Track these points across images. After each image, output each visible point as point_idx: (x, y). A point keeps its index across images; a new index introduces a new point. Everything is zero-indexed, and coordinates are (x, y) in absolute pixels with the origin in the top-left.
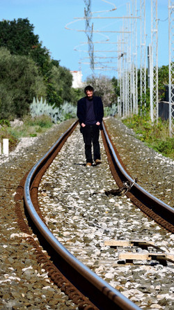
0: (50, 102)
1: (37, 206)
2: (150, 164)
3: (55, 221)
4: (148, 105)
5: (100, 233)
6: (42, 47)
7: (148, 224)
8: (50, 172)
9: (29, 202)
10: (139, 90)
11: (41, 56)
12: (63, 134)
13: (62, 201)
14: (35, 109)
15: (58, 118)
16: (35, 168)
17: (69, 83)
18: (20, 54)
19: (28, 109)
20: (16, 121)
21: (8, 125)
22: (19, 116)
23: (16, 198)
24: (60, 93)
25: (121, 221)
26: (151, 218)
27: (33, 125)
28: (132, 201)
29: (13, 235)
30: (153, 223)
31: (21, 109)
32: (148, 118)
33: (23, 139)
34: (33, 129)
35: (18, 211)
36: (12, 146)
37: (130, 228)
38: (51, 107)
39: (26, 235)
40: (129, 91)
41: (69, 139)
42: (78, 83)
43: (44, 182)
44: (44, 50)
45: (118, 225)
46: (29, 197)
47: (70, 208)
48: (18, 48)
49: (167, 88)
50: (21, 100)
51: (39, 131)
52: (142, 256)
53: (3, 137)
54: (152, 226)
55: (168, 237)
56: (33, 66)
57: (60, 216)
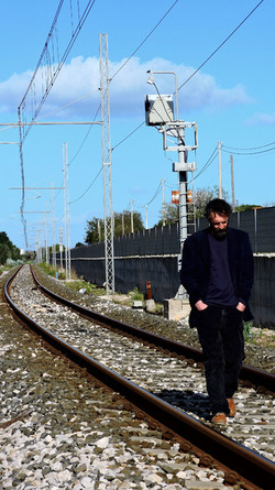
0: (13, 259)
1: (9, 294)
2: (47, 279)
3: (15, 299)
5: (30, 303)
7: (46, 299)
8: (13, 283)
9: (6, 293)
11: (10, 244)
13: (17, 292)
14: (8, 262)
15: (16, 265)
16: (8, 282)
17: (19, 253)
18: (2, 244)
19: (6, 262)
20: (2, 266)
22: (3, 264)
24: (16, 256)
25: (37, 298)
27: (7, 267)
28: (41, 292)
30: (48, 298)
31: (3, 262)
32: (46, 264)
33: (4, 272)
35: (2, 296)
37: (40, 301)
38: (13, 261)
39: (5, 304)
40: (39, 256)
42: (22, 253)
43: (11, 286)
44: (11, 242)
45: (36, 300)
46: (6, 291)
48: (2, 242)
50: (3, 259)
51: (10, 269)
52: (44, 310)
55: (53, 303)
56: (7, 247)
57: (17, 297)
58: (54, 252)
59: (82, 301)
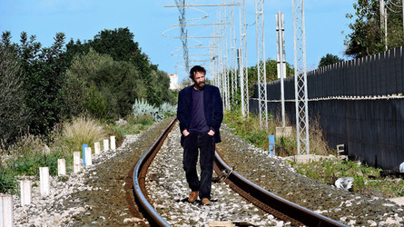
0: (151, 102)
1: (146, 194)
2: (245, 154)
3: (162, 206)
4: (239, 103)
5: (204, 216)
6: (142, 53)
7: (246, 207)
8: (154, 164)
9: (138, 191)
10: (231, 89)
11: (141, 61)
12: (164, 131)
13: (168, 189)
14: (137, 109)
15: (158, 117)
16: (141, 161)
17: (167, 85)
18: (122, 60)
19: (131, 109)
20: (121, 120)
21: (114, 124)
22: (123, 116)
23: (125, 188)
24: (159, 94)
25: (222, 205)
26: (249, 201)
27: (135, 123)
28: (231, 187)
29: (126, 220)
30: (251, 205)
31: (124, 109)
32: (239, 114)
33: (128, 136)
34: (136, 126)
35: (128, 198)
36: (119, 142)
37: (231, 211)
38: (151, 107)
39: (138, 220)
41: (169, 135)
42: (175, 84)
43: (150, 173)
44: (144, 56)
45: (219, 208)
46: (138, 186)
47: (176, 195)
48: (120, 55)
49: (256, 86)
50: (125, 101)
51: (142, 129)
53: (110, 135)
54: (250, 208)
55: (266, 218)
56: (134, 71)
57: (167, 202)
58: (263, 82)
59: (346, 211)
